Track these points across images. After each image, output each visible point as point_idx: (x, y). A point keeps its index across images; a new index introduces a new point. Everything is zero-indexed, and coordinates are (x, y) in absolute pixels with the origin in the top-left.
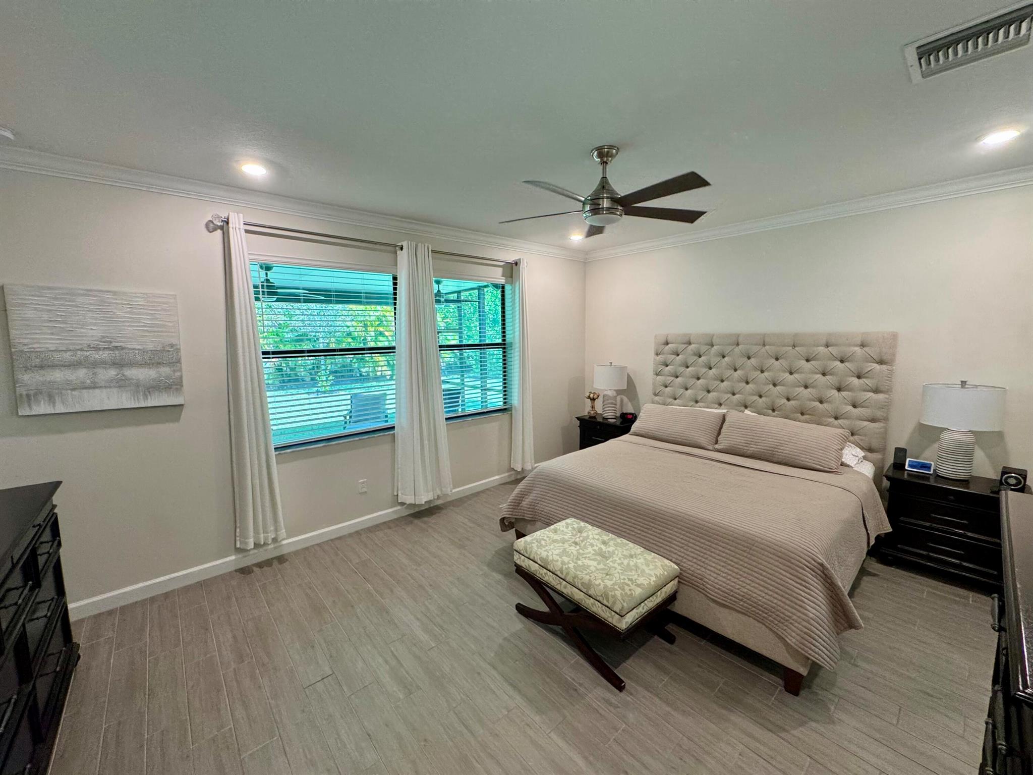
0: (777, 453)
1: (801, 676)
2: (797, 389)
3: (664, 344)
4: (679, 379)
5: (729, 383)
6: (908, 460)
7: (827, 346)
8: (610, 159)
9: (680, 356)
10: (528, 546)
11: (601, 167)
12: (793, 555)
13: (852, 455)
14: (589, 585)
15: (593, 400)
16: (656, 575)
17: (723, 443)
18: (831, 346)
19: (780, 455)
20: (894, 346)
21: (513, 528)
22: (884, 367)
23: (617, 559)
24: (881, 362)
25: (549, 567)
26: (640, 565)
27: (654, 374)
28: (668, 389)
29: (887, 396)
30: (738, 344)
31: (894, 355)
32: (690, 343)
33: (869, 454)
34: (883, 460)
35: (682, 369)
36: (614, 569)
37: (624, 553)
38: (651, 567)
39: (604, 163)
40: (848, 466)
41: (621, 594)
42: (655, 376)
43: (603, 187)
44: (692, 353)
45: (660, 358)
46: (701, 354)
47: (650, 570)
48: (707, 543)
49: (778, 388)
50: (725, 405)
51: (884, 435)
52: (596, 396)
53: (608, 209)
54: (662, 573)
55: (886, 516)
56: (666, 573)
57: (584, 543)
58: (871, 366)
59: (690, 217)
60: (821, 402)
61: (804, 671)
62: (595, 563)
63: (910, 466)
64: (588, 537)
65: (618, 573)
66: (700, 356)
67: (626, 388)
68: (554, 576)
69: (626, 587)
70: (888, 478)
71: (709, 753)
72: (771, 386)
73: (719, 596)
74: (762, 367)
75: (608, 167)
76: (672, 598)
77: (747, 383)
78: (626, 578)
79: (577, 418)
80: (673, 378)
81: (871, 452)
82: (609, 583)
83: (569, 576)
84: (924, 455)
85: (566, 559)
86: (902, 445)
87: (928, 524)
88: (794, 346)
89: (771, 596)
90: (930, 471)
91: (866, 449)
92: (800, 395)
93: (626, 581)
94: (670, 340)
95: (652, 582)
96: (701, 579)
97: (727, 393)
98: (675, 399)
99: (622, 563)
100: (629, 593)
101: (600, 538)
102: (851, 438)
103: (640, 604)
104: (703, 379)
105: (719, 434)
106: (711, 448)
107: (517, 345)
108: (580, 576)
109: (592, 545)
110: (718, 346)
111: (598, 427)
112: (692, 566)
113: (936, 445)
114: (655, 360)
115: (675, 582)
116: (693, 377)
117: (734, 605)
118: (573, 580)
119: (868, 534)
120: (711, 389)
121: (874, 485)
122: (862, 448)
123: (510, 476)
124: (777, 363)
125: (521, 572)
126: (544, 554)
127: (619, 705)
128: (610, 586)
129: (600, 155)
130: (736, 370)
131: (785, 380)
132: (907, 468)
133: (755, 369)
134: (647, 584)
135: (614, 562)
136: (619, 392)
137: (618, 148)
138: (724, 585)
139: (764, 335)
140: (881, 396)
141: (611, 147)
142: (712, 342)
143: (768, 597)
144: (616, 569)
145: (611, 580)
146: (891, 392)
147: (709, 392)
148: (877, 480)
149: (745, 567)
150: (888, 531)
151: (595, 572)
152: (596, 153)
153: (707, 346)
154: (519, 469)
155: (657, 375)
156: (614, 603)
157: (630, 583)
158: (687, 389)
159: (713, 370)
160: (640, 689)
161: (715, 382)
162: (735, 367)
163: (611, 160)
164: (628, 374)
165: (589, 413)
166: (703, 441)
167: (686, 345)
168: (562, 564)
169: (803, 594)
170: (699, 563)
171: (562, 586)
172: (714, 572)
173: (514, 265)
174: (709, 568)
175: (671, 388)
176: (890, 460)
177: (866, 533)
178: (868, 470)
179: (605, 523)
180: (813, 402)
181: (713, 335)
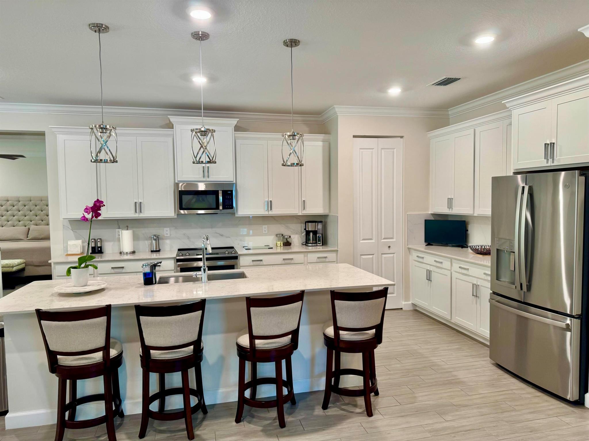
4: (4, 217)
5: (29, 217)
9: (3, 207)
17: (30, 236)
30: (31, 201)
35: (5, 212)
44: (9, 205)
46: (14, 205)
50: (28, 225)
77: (36, 216)
97: (28, 221)
104: (16, 216)
105: (28, 234)
106: (25, 239)
110: (22, 202)
116: (11, 216)
130: (31, 211)
133: (39, 210)
142: (19, 200)
147: (19, 221)
153: (17, 202)
158: (8, 221)
159: (21, 212)
166: (22, 237)
167: (6, 202)
181: (19, 197)
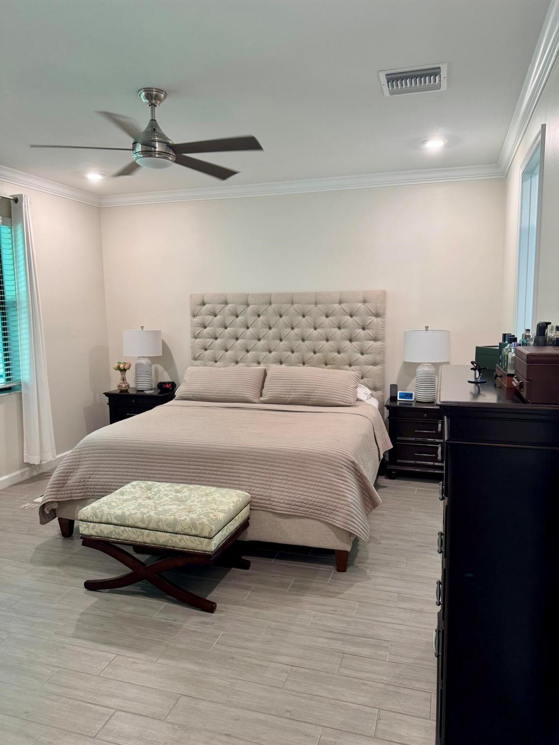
0: (311, 397)
1: (346, 552)
2: (321, 342)
3: (200, 305)
4: (219, 340)
5: (266, 341)
6: (399, 392)
7: (340, 303)
8: (158, 102)
9: (218, 317)
10: (98, 511)
11: (150, 108)
12: (334, 459)
13: (363, 392)
14: (175, 522)
15: (123, 370)
16: (234, 502)
17: (267, 394)
18: (343, 303)
19: (314, 398)
20: (384, 302)
21: (56, 517)
22: (379, 319)
23: (195, 499)
24: (377, 315)
25: (127, 522)
26: (217, 498)
27: (192, 337)
28: (208, 351)
29: (382, 343)
30: (270, 304)
31: (385, 309)
32: (226, 303)
33: (374, 392)
34: (383, 396)
35: (221, 330)
36: (194, 506)
37: (200, 494)
38: (227, 497)
39: (153, 105)
40: (361, 401)
41: (208, 520)
42: (193, 339)
43: (154, 130)
44: (229, 313)
45: (197, 319)
46: (238, 314)
47: (227, 499)
48: (270, 468)
49: (306, 342)
50: (264, 363)
51: (382, 375)
52: (126, 367)
53: (160, 153)
54: (238, 500)
55: (388, 437)
56: (241, 499)
57: (157, 496)
58: (371, 319)
59: (223, 173)
60: (339, 352)
61: (348, 548)
62: (176, 506)
63: (401, 397)
64: (159, 491)
65: (200, 507)
66: (237, 316)
67: (161, 355)
68: (134, 529)
69: (211, 515)
70: (388, 407)
71: (292, 624)
72: (301, 341)
73: (284, 509)
74: (292, 324)
75: (157, 109)
76: (245, 525)
77: (281, 340)
78: (208, 509)
79: (105, 394)
80: (213, 340)
81: (375, 391)
82: (194, 516)
83: (152, 523)
84: (408, 389)
85: (145, 510)
86: (394, 383)
87: (413, 439)
88: (316, 304)
89: (322, 495)
90: (412, 399)
91: (372, 389)
92: (324, 347)
93: (210, 511)
94: (206, 300)
95: (231, 507)
96: (269, 500)
97: (264, 351)
98: (216, 362)
99: (201, 501)
100: (214, 518)
101: (173, 489)
102: (362, 381)
103: (224, 527)
104: (242, 339)
105: (263, 387)
106: (256, 400)
107: (24, 304)
108: (164, 519)
109: (167, 495)
110: (253, 306)
111: (133, 401)
112: (260, 491)
113: (414, 380)
114: (191, 321)
115: (248, 508)
116: (231, 337)
117: (297, 512)
118: (157, 526)
119: (378, 448)
120: (249, 348)
121: (379, 412)
122: (370, 388)
123: (22, 474)
124: (304, 320)
125: (90, 542)
126: (119, 512)
127: (214, 621)
128: (195, 518)
129: (149, 96)
130: (270, 328)
131: (311, 335)
132: (398, 399)
133: (287, 326)
134: (227, 509)
135: (193, 501)
136: (154, 360)
137: (166, 93)
138: (287, 498)
139: (293, 294)
140: (379, 343)
141: (159, 91)
142: (247, 302)
143: (320, 497)
144: (196, 506)
145: (196, 513)
146: (385, 339)
147: (248, 351)
148: (381, 409)
149: (302, 479)
150: (390, 448)
151: (177, 512)
152: (143, 94)
153: (244, 306)
154: (37, 463)
155: (196, 337)
156: (202, 529)
157: (213, 511)
158: (227, 350)
159: (251, 329)
160: (228, 606)
161: (253, 341)
162: (269, 325)
163: (159, 104)
164: (163, 340)
165: (119, 386)
166: (250, 394)
167: (224, 305)
168: (141, 514)
169: (343, 486)
170: (265, 486)
171: (145, 535)
172: (278, 491)
173: (12, 202)
174: (274, 488)
175: (211, 351)
176: (388, 396)
177: (377, 448)
178: (375, 403)
179: (173, 477)
180: (333, 353)
181: (248, 295)
